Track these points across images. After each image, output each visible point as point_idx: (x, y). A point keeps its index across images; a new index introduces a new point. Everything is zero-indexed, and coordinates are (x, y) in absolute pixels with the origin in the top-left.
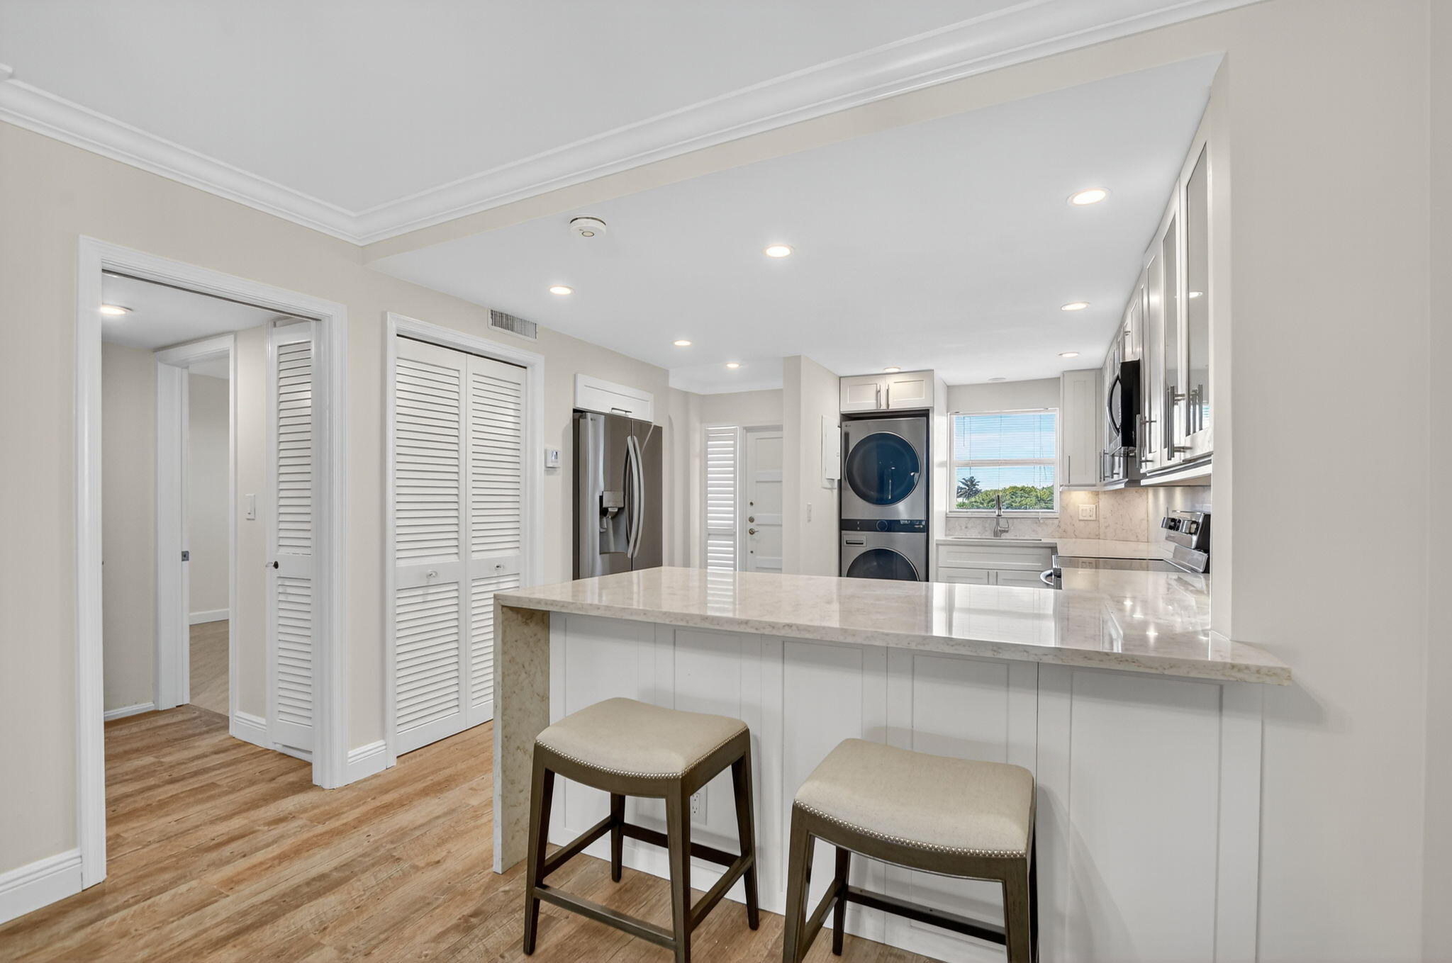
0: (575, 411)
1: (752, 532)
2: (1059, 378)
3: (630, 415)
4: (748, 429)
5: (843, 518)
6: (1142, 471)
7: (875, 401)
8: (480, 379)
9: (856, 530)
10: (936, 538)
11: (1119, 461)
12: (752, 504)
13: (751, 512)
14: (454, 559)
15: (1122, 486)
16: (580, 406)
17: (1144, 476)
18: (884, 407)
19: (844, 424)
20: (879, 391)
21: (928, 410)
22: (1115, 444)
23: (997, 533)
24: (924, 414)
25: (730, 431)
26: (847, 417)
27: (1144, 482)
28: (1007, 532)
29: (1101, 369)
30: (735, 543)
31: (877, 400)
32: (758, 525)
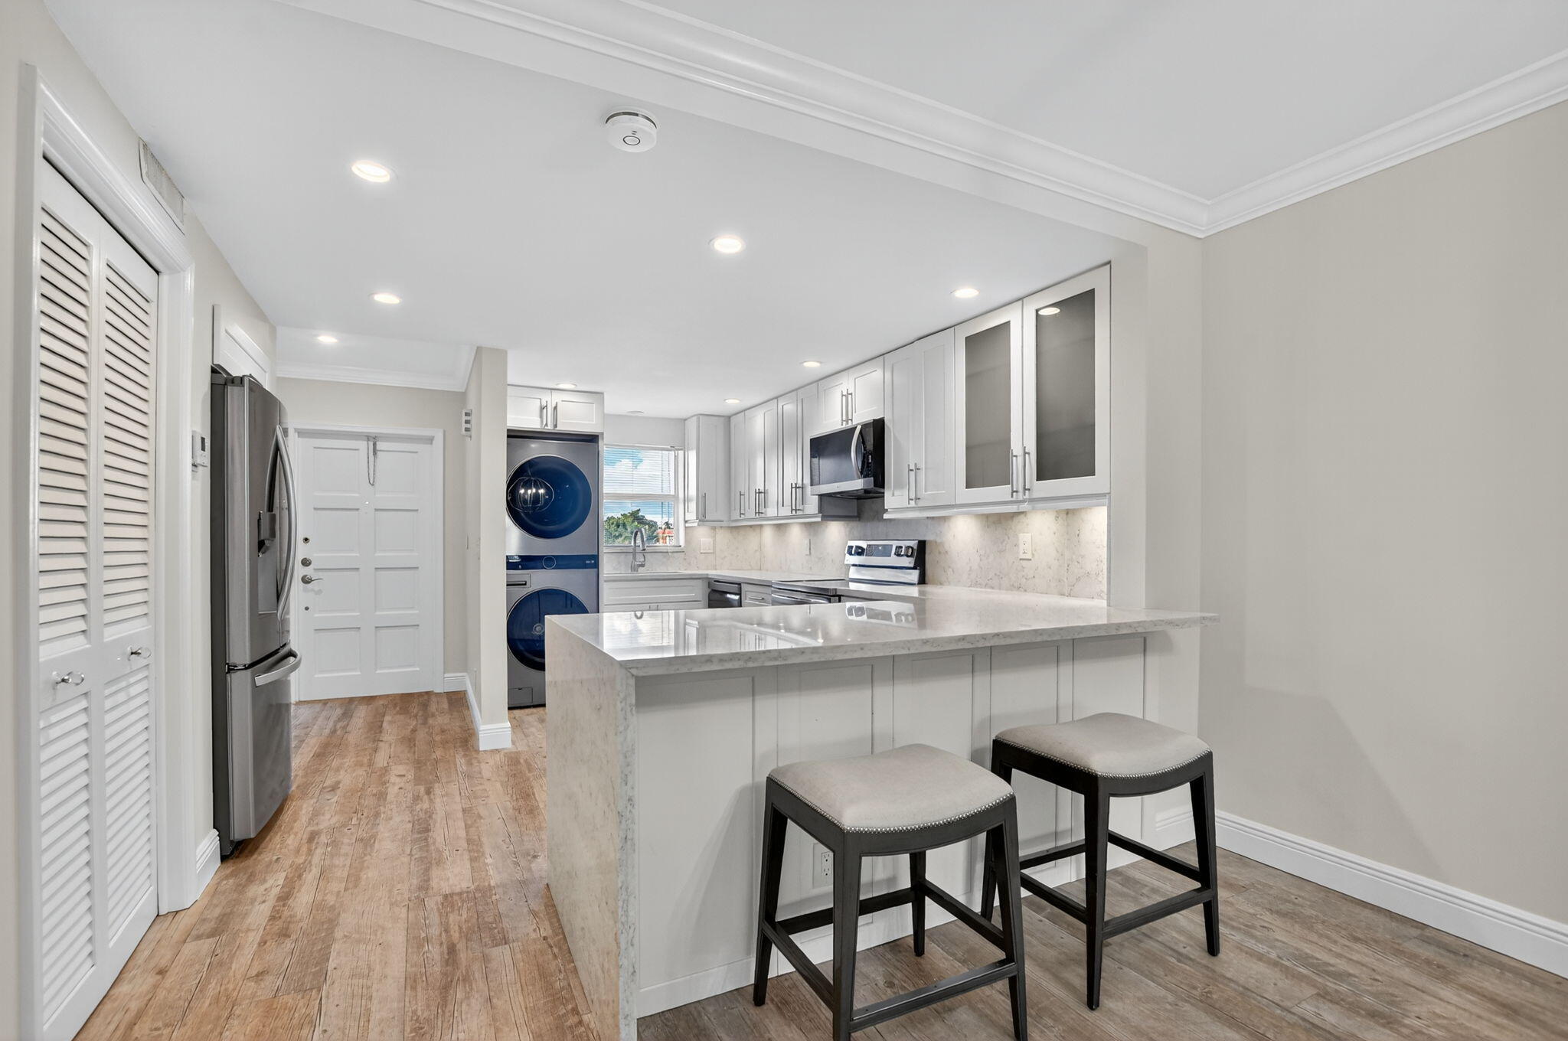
0: (214, 370)
1: (306, 580)
2: (687, 419)
4: (301, 433)
7: (539, 419)
9: (518, 569)
10: (605, 573)
12: (306, 540)
13: (306, 552)
14: (79, 643)
16: (220, 363)
18: (550, 428)
20: (545, 408)
21: (597, 436)
23: (634, 568)
24: (594, 440)
26: (516, 434)
27: (886, 516)
28: (644, 565)
29: (730, 417)
31: (542, 417)
32: (316, 570)
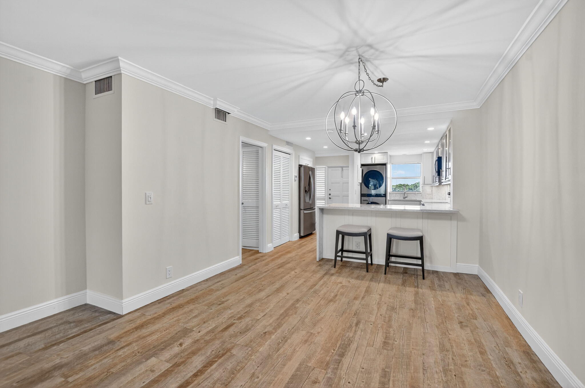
0: (299, 165)
1: (330, 198)
2: (422, 154)
3: (309, 166)
4: (329, 167)
5: (362, 193)
6: (442, 181)
7: (371, 161)
8: (284, 158)
9: (365, 197)
10: (388, 199)
11: (437, 178)
12: (330, 190)
13: (330, 192)
14: (279, 202)
15: (438, 185)
16: (301, 164)
17: (442, 182)
18: (373, 163)
19: (362, 167)
20: (372, 158)
21: (386, 163)
22: (436, 174)
23: (404, 198)
24: (385, 165)
25: (323, 168)
26: (362, 165)
27: (442, 184)
28: (407, 197)
29: (433, 152)
30: (325, 202)
31: (372, 160)
32: (332, 196)
